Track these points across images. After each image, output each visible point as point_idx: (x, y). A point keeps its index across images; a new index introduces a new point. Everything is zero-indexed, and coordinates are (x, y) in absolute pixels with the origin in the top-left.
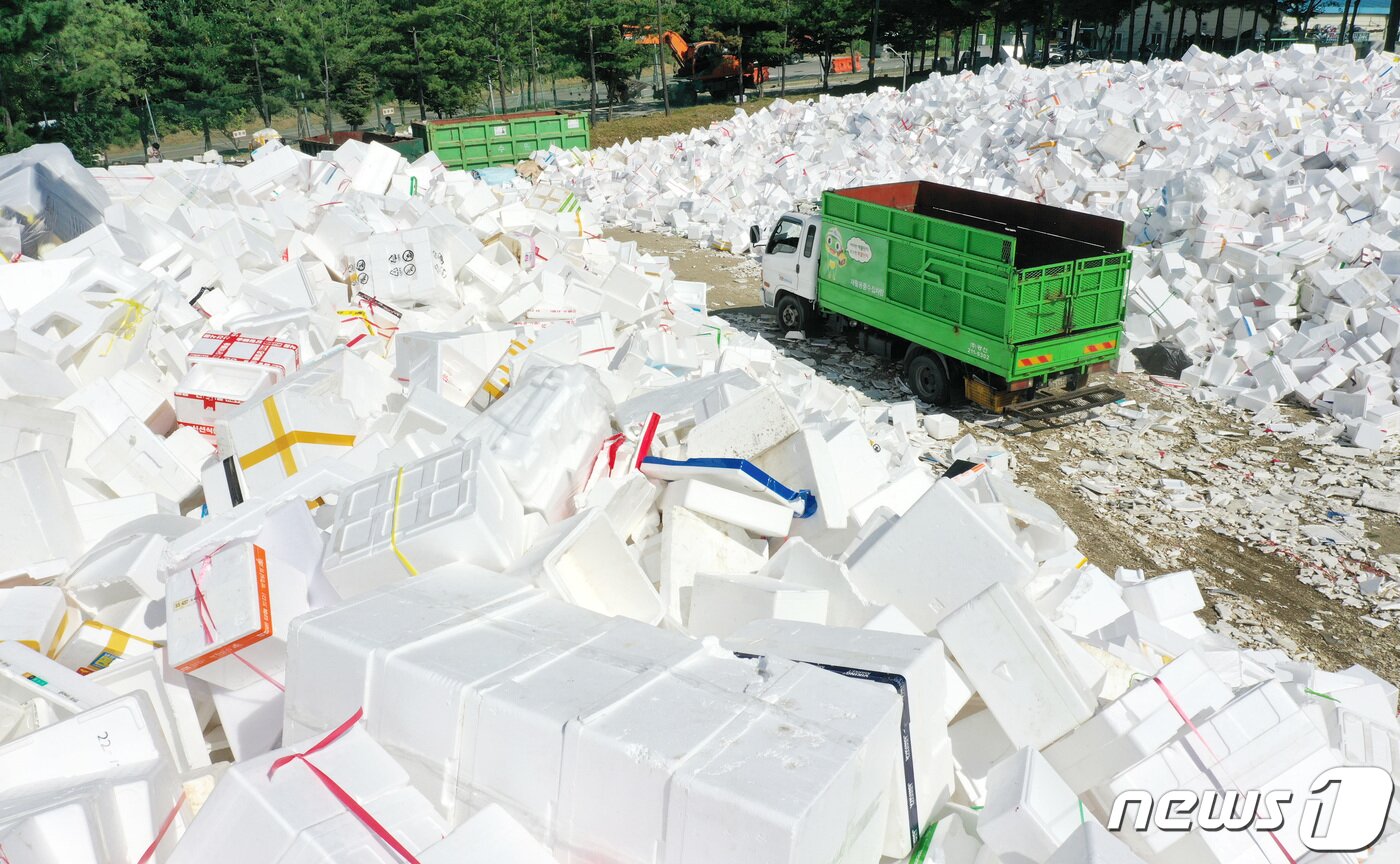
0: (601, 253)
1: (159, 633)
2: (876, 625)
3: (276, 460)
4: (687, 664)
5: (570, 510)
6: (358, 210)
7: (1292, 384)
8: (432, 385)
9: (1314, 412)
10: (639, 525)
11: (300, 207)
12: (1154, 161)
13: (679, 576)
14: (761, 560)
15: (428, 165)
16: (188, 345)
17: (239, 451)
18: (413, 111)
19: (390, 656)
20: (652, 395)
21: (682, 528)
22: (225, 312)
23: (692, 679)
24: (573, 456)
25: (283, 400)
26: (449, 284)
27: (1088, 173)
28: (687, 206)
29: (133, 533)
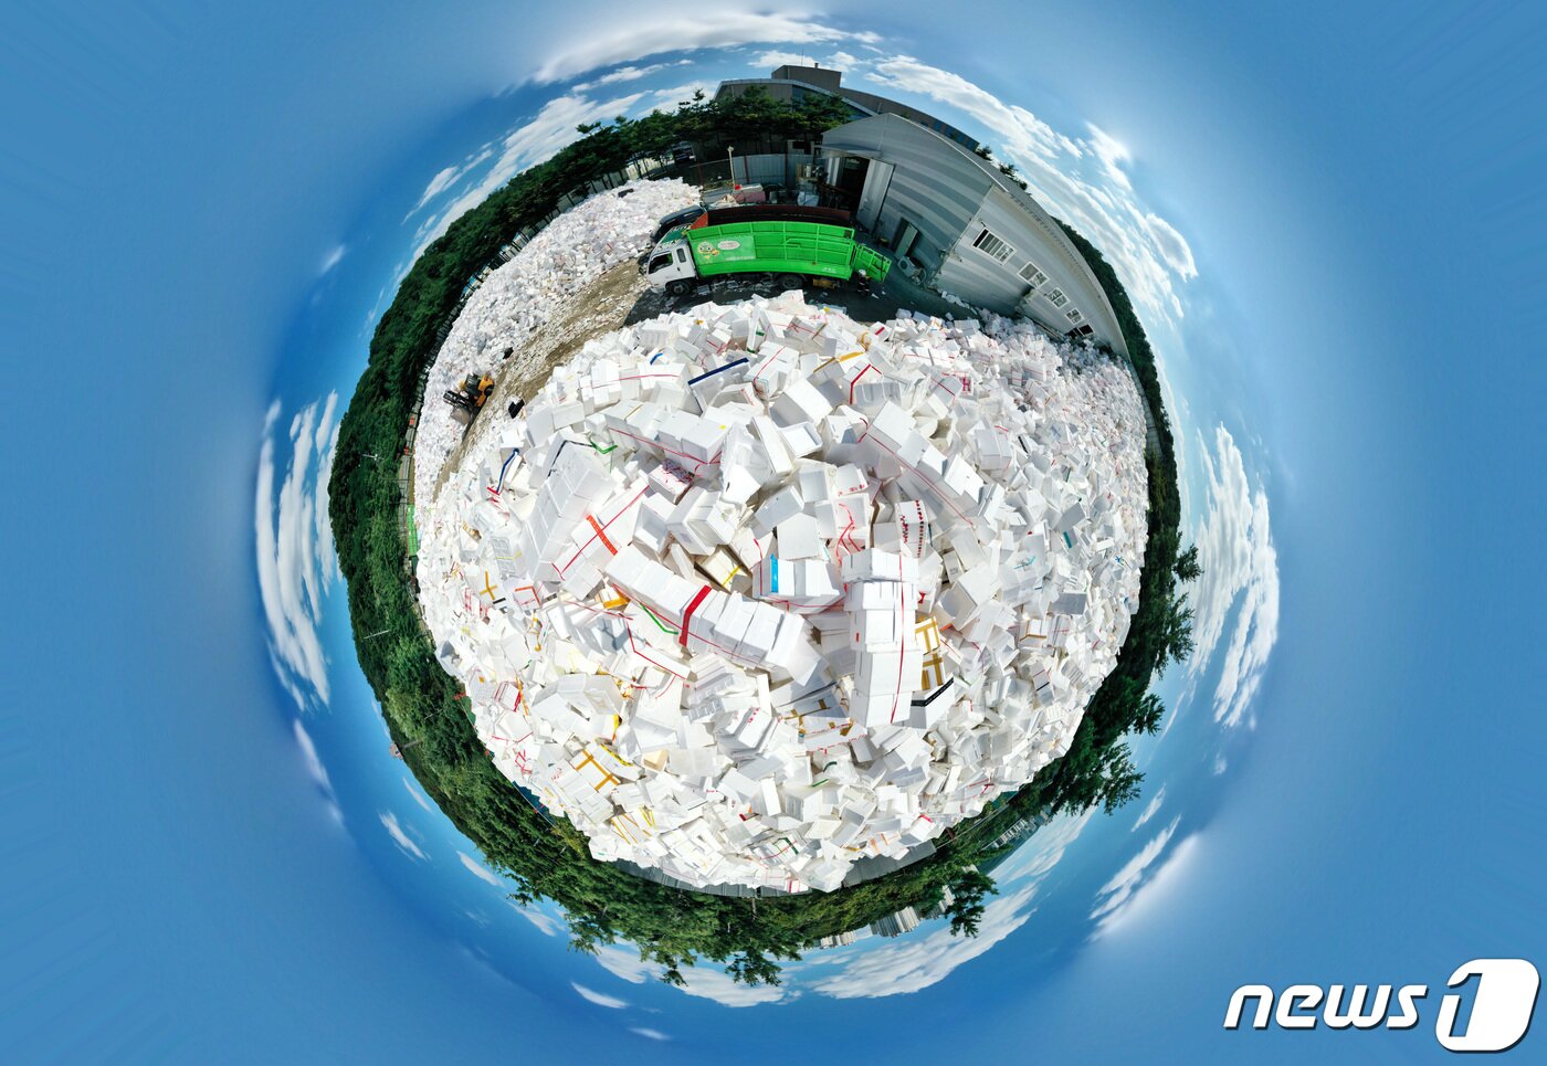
0: (441, 502)
1: (532, 612)
2: (551, 443)
3: (493, 591)
4: (550, 488)
5: (507, 514)
6: (432, 574)
7: (528, 329)
8: (474, 552)
9: (536, 327)
10: (511, 496)
11: (433, 590)
12: (469, 340)
13: (526, 488)
14: (525, 466)
15: (420, 554)
16: (469, 616)
17: (491, 601)
18: (406, 560)
19: (540, 557)
20: (481, 489)
21: (514, 485)
22: (460, 608)
23: (553, 487)
24: (495, 511)
25: (481, 590)
26: (447, 548)
27: (462, 357)
28: (431, 476)
29: (512, 622)
